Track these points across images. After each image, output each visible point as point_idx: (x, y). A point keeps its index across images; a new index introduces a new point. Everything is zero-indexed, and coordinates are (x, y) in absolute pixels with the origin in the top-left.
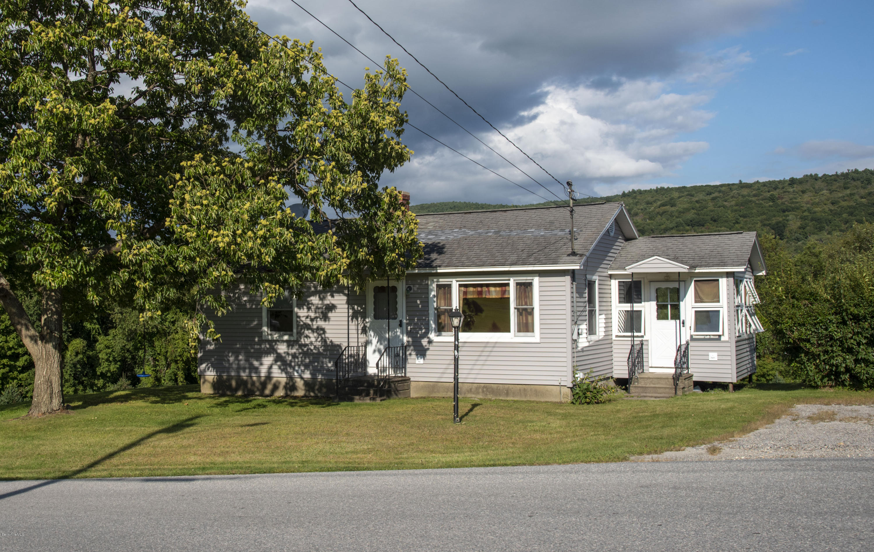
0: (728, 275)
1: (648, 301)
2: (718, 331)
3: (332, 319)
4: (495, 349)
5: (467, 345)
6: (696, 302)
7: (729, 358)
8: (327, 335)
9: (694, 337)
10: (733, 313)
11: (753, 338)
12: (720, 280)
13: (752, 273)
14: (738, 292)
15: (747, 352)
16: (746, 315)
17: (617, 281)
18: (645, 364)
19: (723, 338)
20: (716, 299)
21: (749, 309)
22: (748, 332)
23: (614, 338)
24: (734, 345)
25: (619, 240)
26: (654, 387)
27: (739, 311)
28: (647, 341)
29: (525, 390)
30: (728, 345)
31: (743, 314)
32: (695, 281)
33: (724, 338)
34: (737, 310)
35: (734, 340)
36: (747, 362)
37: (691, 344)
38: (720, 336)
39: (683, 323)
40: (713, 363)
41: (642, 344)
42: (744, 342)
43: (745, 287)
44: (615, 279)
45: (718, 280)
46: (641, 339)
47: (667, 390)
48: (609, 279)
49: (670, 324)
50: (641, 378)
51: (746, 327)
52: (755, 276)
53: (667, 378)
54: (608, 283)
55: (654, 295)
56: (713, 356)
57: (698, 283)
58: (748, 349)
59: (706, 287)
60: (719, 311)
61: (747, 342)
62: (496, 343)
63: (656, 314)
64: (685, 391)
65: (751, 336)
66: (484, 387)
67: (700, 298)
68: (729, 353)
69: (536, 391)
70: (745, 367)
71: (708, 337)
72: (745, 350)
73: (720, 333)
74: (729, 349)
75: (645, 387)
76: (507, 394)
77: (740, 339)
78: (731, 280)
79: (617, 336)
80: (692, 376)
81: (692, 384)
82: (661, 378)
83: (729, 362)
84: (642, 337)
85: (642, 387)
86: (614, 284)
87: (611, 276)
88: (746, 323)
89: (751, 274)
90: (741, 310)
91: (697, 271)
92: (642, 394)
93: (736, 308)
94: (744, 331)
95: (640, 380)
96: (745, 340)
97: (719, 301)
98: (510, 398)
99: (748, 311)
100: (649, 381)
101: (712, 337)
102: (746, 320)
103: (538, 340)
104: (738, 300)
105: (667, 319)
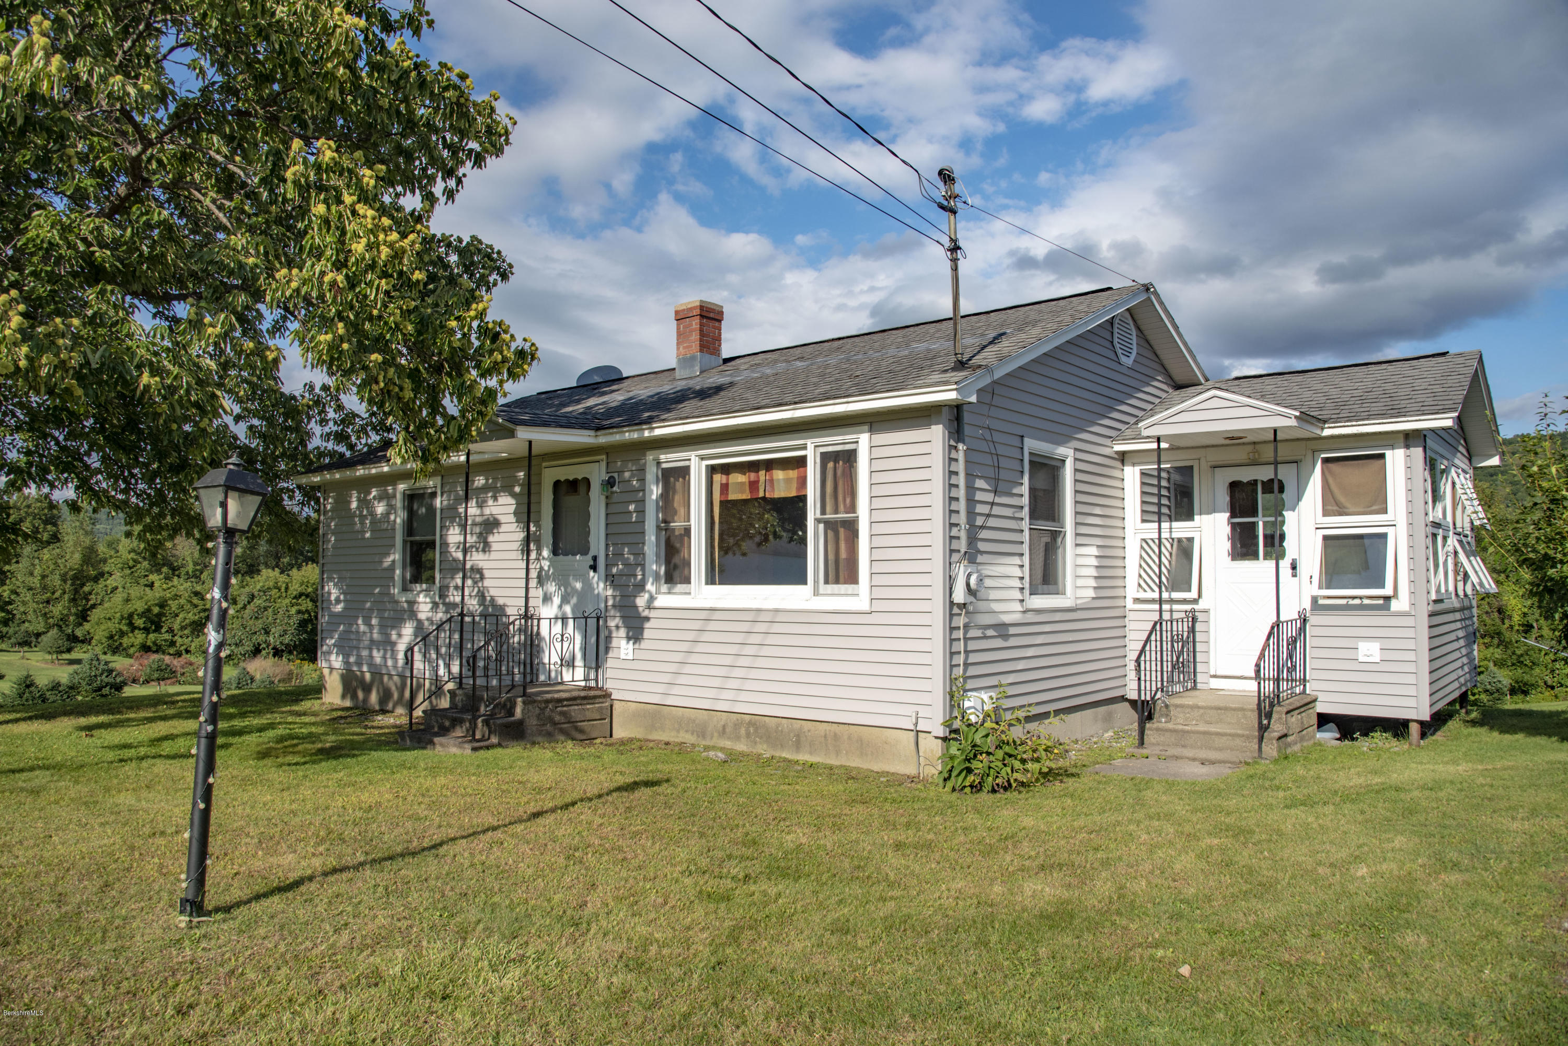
0: (1409, 439)
1: (1209, 513)
2: (1383, 586)
3: (495, 547)
4: (776, 628)
5: (717, 615)
6: (1326, 513)
7: (1411, 656)
8: (487, 583)
9: (1321, 602)
10: (1422, 541)
11: (1471, 607)
12: (1389, 454)
13: (1470, 460)
14: (1436, 496)
15: (1458, 639)
16: (1456, 553)
17: (1137, 469)
18: (1199, 668)
19: (1395, 605)
20: (1379, 504)
21: (1464, 539)
22: (1461, 593)
23: (1130, 604)
24: (1424, 622)
25: (1155, 383)
26: (1205, 733)
27: (1439, 539)
28: (1206, 611)
29: (836, 737)
30: (1409, 621)
31: (1451, 549)
32: (1326, 461)
33: (1400, 604)
34: (1434, 536)
35: (1424, 610)
36: (1458, 664)
37: (1313, 620)
38: (1387, 598)
39: (1294, 567)
40: (1368, 668)
41: (1194, 620)
42: (1450, 617)
43: (1454, 484)
44: (1134, 465)
45: (1382, 456)
46: (1188, 607)
47: (1238, 742)
48: (1118, 464)
49: (1262, 568)
50: (1177, 706)
51: (1456, 581)
52: (1475, 468)
53: (1242, 709)
54: (1116, 473)
55: (1224, 497)
56: (1369, 651)
57: (1330, 465)
58: (1461, 634)
59: (1353, 475)
60: (1384, 536)
61: (1458, 616)
62: (777, 611)
63: (1227, 545)
64: (1289, 745)
65: (1466, 603)
66: (750, 723)
67: (1337, 504)
68: (1411, 645)
69: (860, 740)
70: (1453, 676)
71: (1357, 601)
72: (1452, 637)
73: (1388, 591)
74: (1410, 633)
75: (1184, 732)
76: (798, 746)
77: (1439, 607)
78: (1418, 452)
79: (1137, 600)
80: (1315, 700)
81: (1314, 720)
82: (1226, 709)
83: (1411, 668)
84: (1195, 601)
85: (1175, 731)
86: (1131, 476)
87: (1123, 457)
88: (1456, 573)
89: (1467, 462)
90: (1445, 538)
91: (1326, 432)
92: (1172, 751)
93: (1430, 530)
94: (1451, 588)
95: (1173, 712)
96: (1454, 611)
97: (1385, 511)
98: (804, 757)
99: (1460, 542)
100: (1196, 713)
101: (1366, 601)
102: (1456, 564)
103: (865, 606)
104: (1436, 514)
105: (1255, 556)
